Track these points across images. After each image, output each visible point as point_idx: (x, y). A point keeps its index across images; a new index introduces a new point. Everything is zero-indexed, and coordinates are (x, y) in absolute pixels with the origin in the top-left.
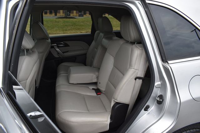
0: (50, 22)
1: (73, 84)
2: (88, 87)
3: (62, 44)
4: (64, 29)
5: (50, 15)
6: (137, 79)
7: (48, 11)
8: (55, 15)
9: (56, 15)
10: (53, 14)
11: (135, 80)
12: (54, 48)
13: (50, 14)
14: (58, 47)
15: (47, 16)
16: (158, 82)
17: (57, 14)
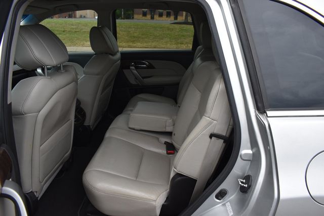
0: (159, 29)
1: (134, 129)
2: (158, 139)
3: (144, 64)
4: (179, 41)
5: (167, 19)
6: (213, 138)
7: (165, 12)
8: (174, 19)
9: (176, 18)
10: (172, 18)
11: (209, 139)
12: (129, 68)
13: (167, 16)
14: (137, 68)
15: (162, 20)
16: (248, 149)
17: (178, 17)
